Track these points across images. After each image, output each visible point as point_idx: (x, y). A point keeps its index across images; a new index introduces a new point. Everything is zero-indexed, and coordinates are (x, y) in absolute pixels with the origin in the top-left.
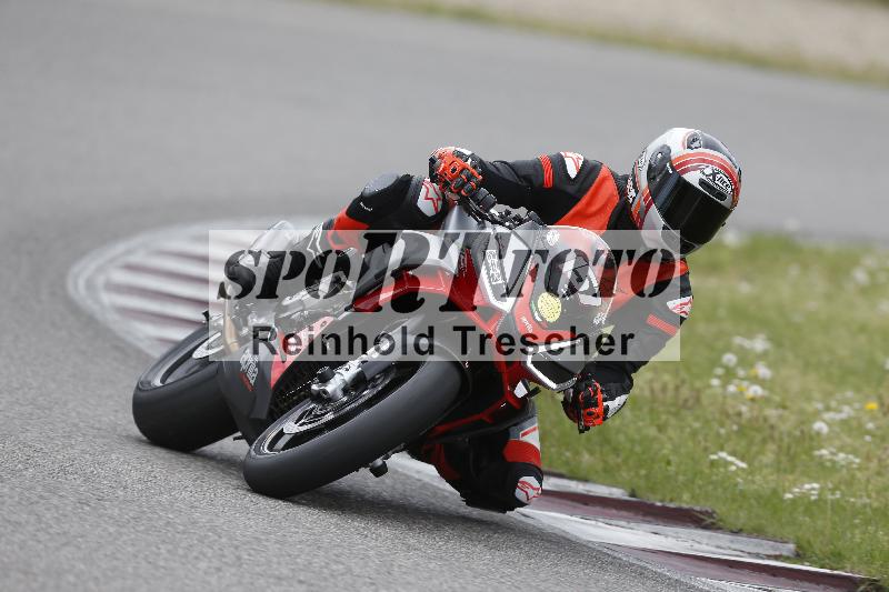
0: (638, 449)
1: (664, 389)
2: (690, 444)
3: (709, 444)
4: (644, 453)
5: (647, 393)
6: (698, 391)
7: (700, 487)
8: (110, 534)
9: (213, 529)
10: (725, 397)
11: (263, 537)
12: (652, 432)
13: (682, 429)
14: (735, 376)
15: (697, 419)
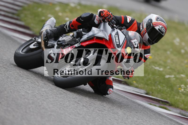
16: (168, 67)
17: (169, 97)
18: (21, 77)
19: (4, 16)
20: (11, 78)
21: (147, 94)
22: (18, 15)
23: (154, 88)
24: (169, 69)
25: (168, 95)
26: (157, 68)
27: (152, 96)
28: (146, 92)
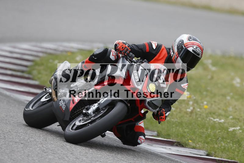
16: (231, 117)
17: (237, 156)
18: (45, 152)
19: (12, 76)
20: (33, 156)
21: (207, 155)
22: (29, 73)
23: (216, 146)
24: (232, 119)
25: (236, 153)
26: (217, 120)
27: (215, 157)
28: (206, 153)
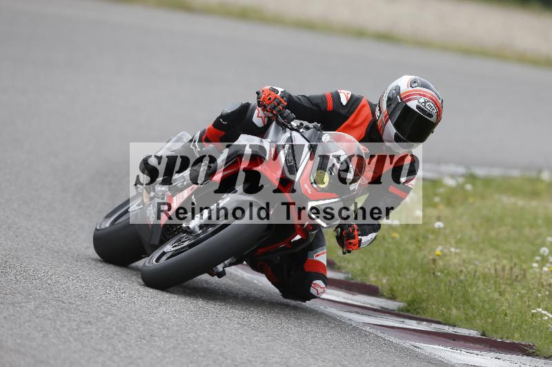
0: (487, 306)
1: (503, 269)
2: (519, 303)
3: (530, 303)
4: (490, 309)
5: (493, 271)
6: (524, 270)
7: (525, 330)
8: (158, 357)
9: (222, 354)
10: (541, 274)
11: (253, 360)
12: (496, 295)
13: (515, 294)
14: (547, 261)
15: (524, 287)
